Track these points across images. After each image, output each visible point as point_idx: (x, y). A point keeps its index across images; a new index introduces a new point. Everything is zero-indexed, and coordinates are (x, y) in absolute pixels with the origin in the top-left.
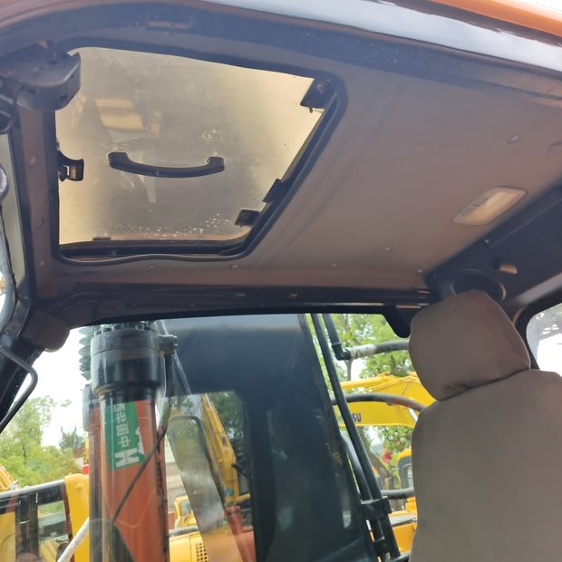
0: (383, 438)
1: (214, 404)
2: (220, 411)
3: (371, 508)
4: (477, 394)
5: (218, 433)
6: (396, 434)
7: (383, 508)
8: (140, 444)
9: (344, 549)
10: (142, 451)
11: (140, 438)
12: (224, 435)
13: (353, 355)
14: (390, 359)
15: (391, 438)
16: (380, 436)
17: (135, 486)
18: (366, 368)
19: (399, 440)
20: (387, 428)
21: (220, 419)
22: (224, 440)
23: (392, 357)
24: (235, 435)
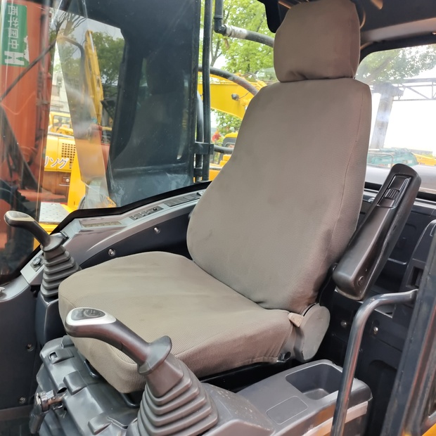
0: (219, 122)
1: (97, 49)
2: (100, 57)
3: (201, 146)
4: (309, 84)
5: (95, 74)
6: (229, 123)
7: (209, 149)
8: (27, 51)
9: (174, 165)
10: (27, 57)
11: (27, 46)
12: (99, 77)
13: (228, 32)
14: (247, 66)
15: (225, 125)
16: (217, 121)
17: (26, 75)
18: (226, 66)
19: (229, 127)
20: (224, 117)
21: (99, 63)
22: (98, 81)
23: (249, 65)
24: (106, 82)
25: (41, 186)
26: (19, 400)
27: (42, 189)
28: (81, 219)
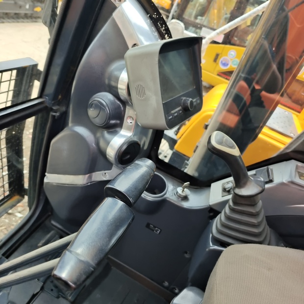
25: (285, 91)
26: (164, 282)
27: (285, 95)
28: (300, 164)
